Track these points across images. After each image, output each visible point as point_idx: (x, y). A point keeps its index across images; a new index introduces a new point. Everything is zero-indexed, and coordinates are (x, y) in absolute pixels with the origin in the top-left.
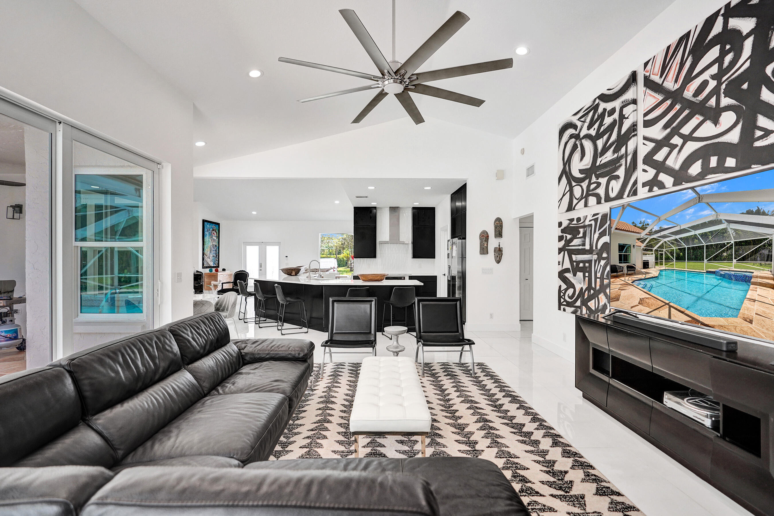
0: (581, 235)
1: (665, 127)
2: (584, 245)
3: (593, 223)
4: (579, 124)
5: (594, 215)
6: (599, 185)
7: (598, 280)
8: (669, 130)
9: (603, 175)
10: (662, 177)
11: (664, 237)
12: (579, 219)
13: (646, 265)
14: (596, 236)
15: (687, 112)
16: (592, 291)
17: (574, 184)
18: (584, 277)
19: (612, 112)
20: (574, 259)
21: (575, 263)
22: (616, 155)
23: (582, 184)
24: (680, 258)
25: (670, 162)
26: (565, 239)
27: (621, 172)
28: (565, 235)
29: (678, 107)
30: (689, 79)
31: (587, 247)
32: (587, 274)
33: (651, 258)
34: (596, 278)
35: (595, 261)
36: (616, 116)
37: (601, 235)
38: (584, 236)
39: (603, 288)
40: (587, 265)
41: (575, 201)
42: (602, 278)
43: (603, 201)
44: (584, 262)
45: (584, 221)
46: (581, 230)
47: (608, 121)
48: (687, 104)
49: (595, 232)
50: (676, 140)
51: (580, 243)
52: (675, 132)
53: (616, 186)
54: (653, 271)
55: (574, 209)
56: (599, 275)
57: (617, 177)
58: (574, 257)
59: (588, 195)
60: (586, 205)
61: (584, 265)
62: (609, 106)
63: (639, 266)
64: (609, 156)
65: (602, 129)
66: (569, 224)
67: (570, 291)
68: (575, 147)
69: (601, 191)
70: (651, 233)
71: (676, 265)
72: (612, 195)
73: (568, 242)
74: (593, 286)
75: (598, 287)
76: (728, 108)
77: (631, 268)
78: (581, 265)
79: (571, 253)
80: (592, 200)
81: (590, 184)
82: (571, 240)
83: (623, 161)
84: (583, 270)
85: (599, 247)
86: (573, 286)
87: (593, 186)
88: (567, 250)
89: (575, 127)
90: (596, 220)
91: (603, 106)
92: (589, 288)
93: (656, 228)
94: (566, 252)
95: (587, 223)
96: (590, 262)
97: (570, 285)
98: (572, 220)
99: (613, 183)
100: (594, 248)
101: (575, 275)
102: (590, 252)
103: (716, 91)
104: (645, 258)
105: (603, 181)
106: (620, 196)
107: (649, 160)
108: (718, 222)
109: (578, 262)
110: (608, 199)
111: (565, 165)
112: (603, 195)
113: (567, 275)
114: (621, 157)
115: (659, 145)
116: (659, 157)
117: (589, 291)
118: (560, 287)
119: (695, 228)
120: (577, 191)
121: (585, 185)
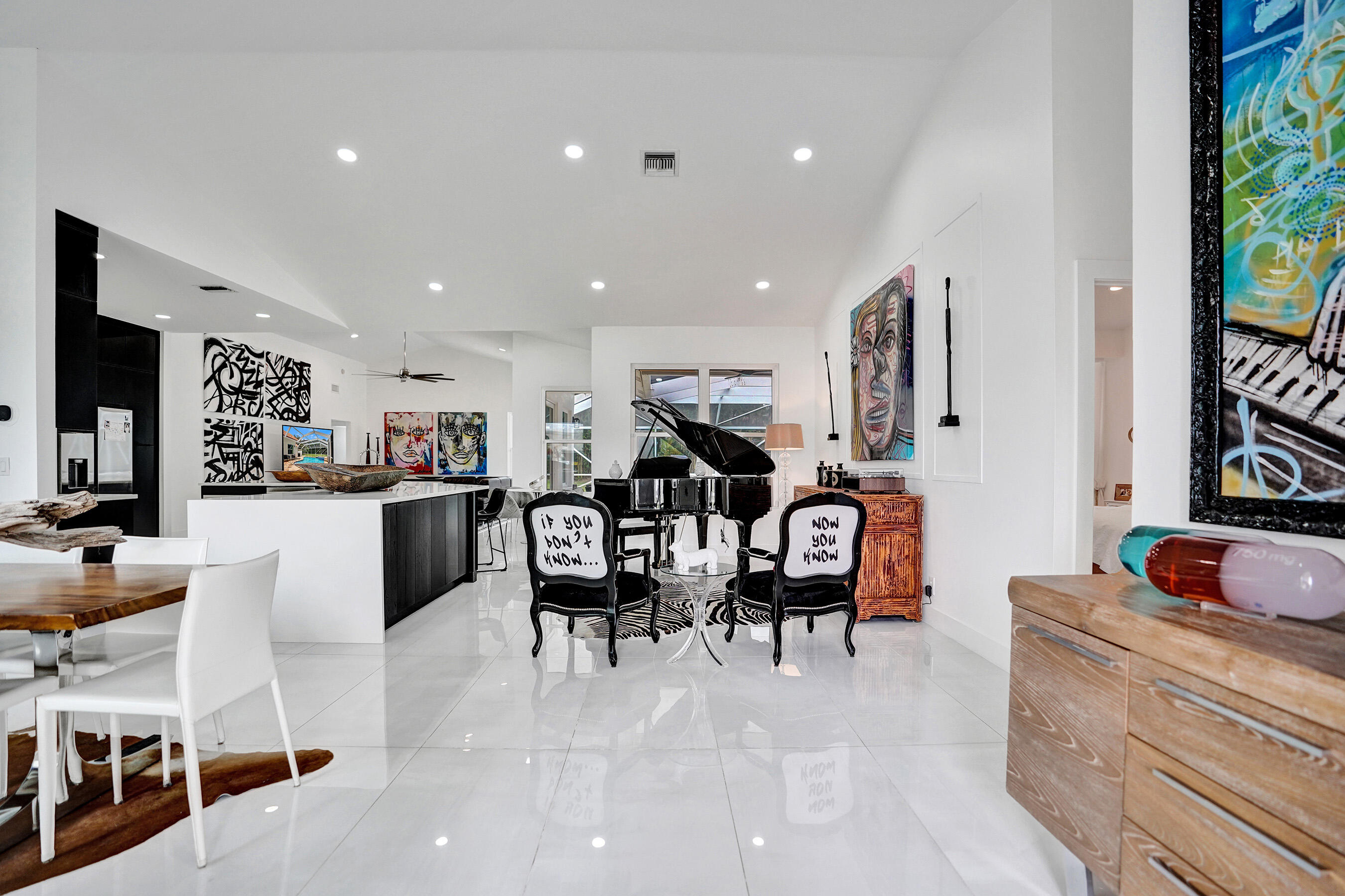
0: (230, 433)
1: (277, 391)
2: (233, 441)
3: (240, 427)
4: (229, 351)
5: (241, 422)
6: (244, 403)
7: (245, 466)
8: (277, 393)
9: (248, 398)
10: (275, 413)
11: (305, 444)
12: (228, 422)
13: (299, 455)
14: (243, 436)
15: (283, 390)
16: (240, 474)
17: (223, 393)
18: (234, 464)
19: (253, 363)
20: (224, 451)
21: (225, 455)
22: (255, 390)
23: (231, 396)
24: (310, 453)
25: (278, 408)
26: (214, 434)
27: (257, 401)
28: (214, 431)
29: (280, 385)
30: (283, 377)
31: (236, 443)
32: (236, 462)
33: (301, 452)
34: (243, 464)
35: (242, 453)
36: (255, 367)
37: (247, 436)
38: (233, 435)
39: (248, 470)
40: (236, 455)
41: (224, 407)
42: (247, 464)
43: (247, 414)
44: (233, 453)
45: (233, 424)
46: (231, 430)
47: (250, 366)
48: (283, 387)
49: (241, 434)
50: (279, 399)
51: (230, 439)
52: (280, 395)
53: (254, 409)
54: (302, 458)
55: (224, 412)
56: (245, 462)
57: (255, 404)
58: (224, 450)
59: (235, 407)
60: (234, 413)
61: (234, 455)
62: (252, 358)
63: (297, 455)
64: (250, 388)
65: (246, 368)
66: (219, 423)
67: (222, 476)
68: (223, 366)
69: (246, 407)
70: (301, 441)
71: (309, 455)
72: (253, 413)
73: (217, 437)
74: (241, 470)
75: (244, 470)
76: (294, 398)
77: (293, 457)
78: (231, 456)
79: (221, 446)
80: (239, 411)
81: (237, 400)
82: (221, 436)
83: (259, 396)
84: (233, 459)
85: (245, 444)
86: (224, 472)
87: (239, 402)
88: (217, 443)
89: (226, 351)
90: (242, 426)
91: (246, 354)
92: (237, 472)
93: (302, 440)
94: (216, 445)
95: (235, 426)
96: (238, 453)
97: (220, 471)
98: (222, 420)
99: (253, 405)
100: (241, 444)
101: (225, 463)
102: (239, 446)
103: (290, 388)
104: (299, 452)
105: (247, 402)
106: (257, 415)
107: (270, 401)
108: (317, 441)
109: (228, 454)
110: (250, 414)
111: (214, 373)
112: (247, 411)
113: (217, 464)
114: (258, 393)
115: (275, 398)
116: (275, 403)
117: (238, 474)
118: (210, 475)
119: (313, 442)
120: (227, 399)
121: (234, 397)
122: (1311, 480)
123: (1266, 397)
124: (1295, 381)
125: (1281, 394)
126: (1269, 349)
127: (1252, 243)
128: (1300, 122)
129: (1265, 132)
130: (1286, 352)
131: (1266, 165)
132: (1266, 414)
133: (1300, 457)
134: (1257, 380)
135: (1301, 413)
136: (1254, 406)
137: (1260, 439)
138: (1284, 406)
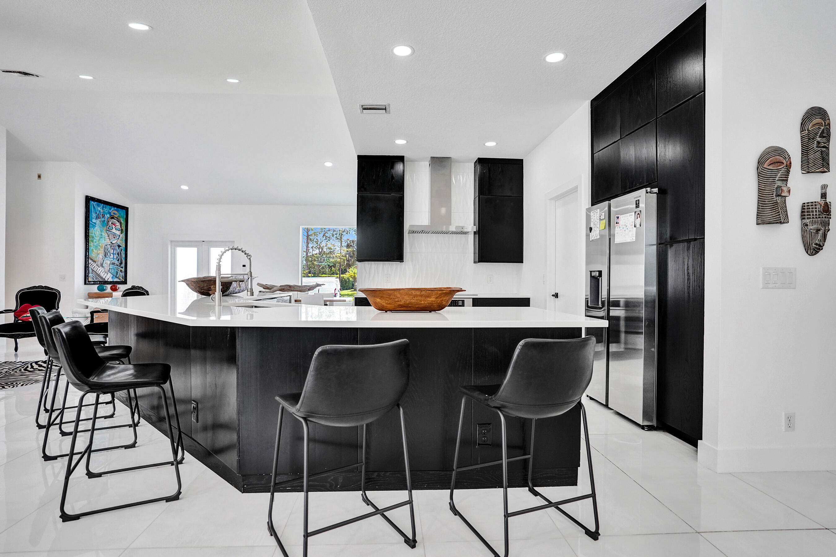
122: (96, 279)
123: (92, 268)
124: (95, 267)
125: (94, 268)
126: (93, 262)
127: (92, 248)
128: (96, 236)
129: (93, 235)
130: (94, 263)
131: (93, 239)
132: (93, 270)
133: (95, 276)
134: (92, 266)
135: (95, 271)
136: (91, 269)
137: (92, 274)
138: (94, 269)
